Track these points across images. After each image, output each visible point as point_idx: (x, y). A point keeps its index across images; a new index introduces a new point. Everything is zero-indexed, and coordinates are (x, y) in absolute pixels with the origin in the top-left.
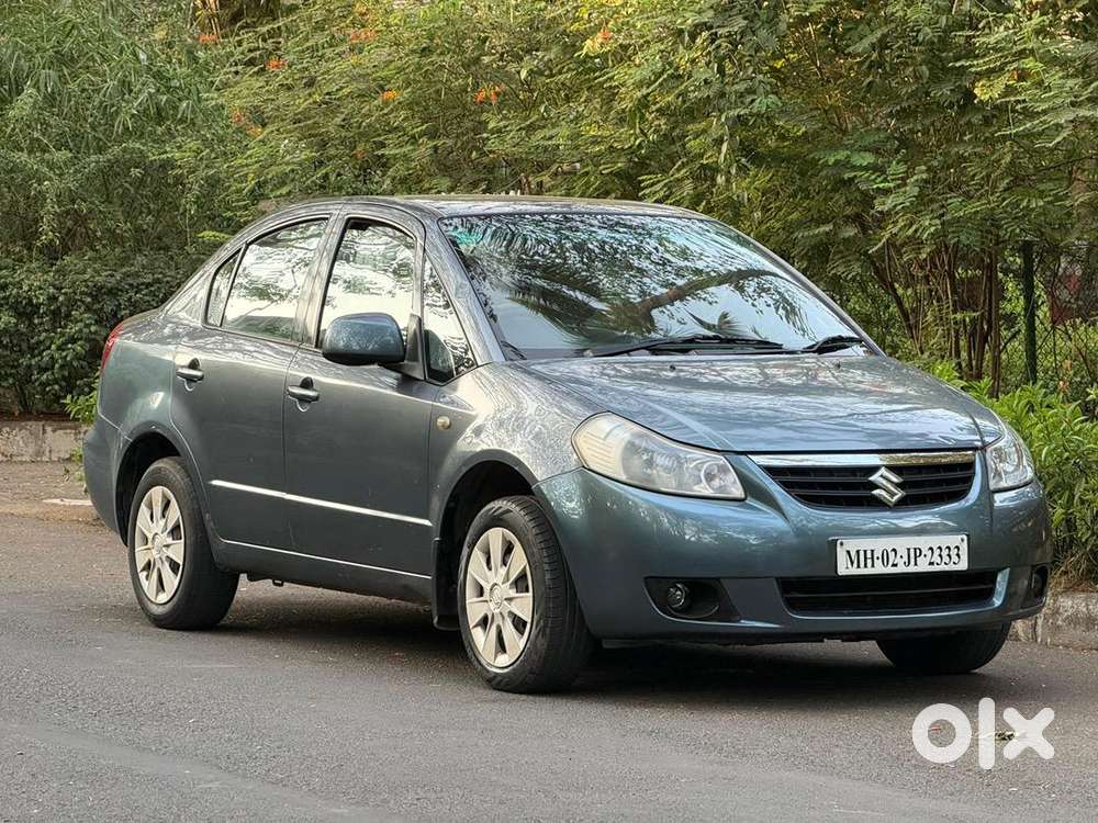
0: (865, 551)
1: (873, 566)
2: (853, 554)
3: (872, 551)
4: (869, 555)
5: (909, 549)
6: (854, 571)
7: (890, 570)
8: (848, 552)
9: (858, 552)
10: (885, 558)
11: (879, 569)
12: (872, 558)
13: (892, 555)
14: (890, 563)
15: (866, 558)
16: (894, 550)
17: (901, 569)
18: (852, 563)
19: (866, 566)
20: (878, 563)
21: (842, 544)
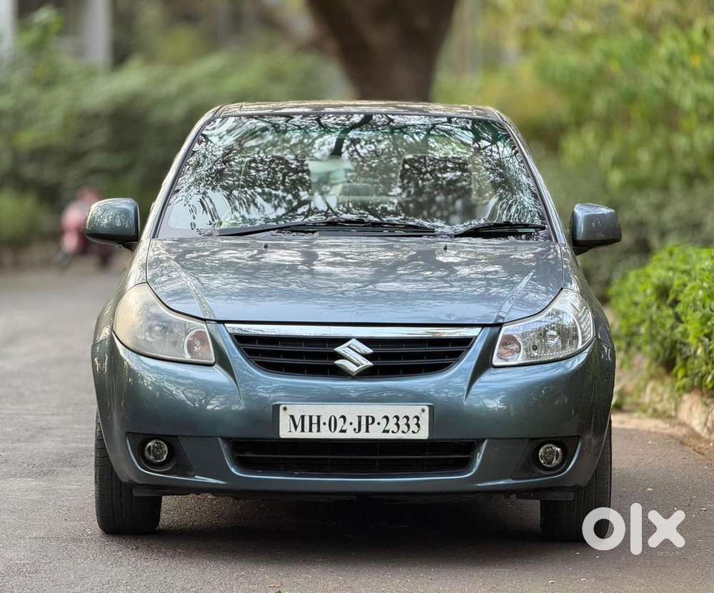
0: (311, 417)
1: (319, 430)
2: (297, 420)
3: (319, 417)
4: (315, 420)
5: (360, 417)
6: (297, 434)
7: (337, 435)
8: (292, 417)
9: (303, 417)
10: (332, 423)
11: (325, 434)
12: (318, 423)
13: (340, 422)
14: (339, 429)
15: (311, 424)
16: (344, 417)
17: (350, 435)
18: (296, 427)
19: (311, 430)
20: (324, 429)
21: (285, 409)
